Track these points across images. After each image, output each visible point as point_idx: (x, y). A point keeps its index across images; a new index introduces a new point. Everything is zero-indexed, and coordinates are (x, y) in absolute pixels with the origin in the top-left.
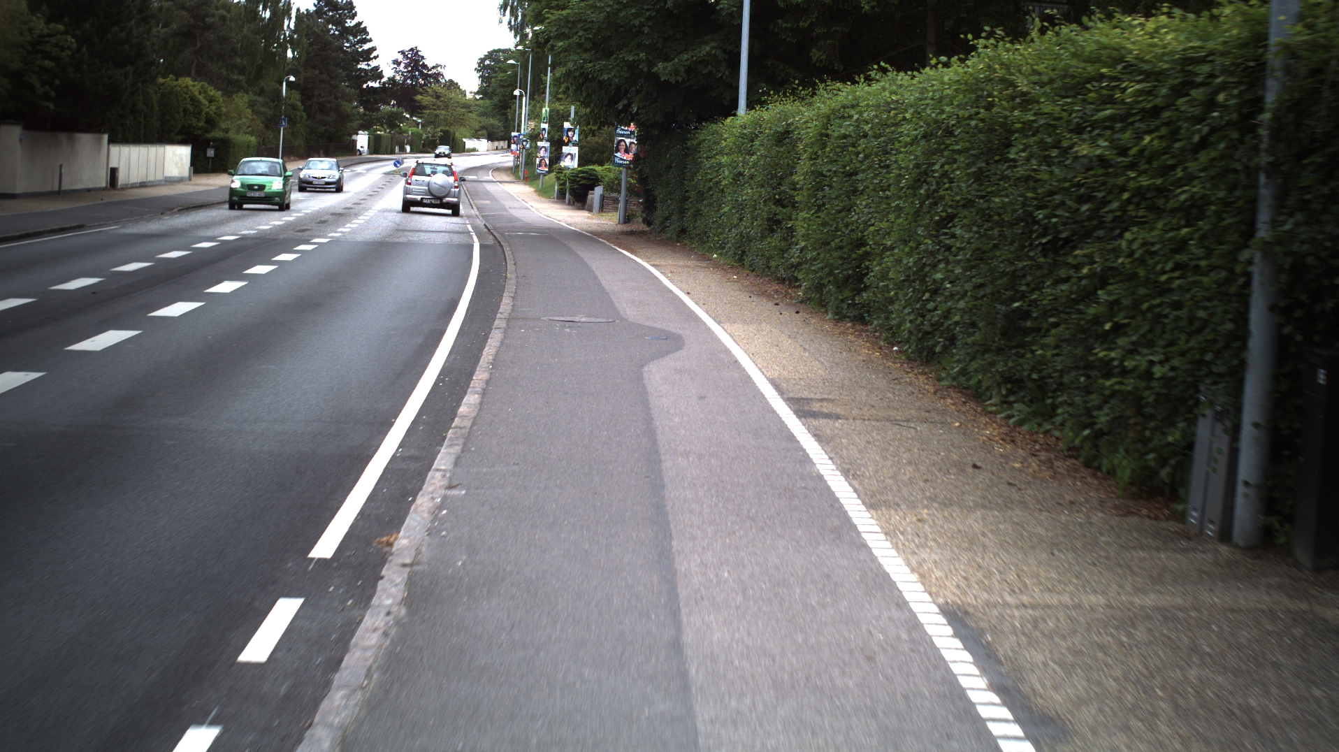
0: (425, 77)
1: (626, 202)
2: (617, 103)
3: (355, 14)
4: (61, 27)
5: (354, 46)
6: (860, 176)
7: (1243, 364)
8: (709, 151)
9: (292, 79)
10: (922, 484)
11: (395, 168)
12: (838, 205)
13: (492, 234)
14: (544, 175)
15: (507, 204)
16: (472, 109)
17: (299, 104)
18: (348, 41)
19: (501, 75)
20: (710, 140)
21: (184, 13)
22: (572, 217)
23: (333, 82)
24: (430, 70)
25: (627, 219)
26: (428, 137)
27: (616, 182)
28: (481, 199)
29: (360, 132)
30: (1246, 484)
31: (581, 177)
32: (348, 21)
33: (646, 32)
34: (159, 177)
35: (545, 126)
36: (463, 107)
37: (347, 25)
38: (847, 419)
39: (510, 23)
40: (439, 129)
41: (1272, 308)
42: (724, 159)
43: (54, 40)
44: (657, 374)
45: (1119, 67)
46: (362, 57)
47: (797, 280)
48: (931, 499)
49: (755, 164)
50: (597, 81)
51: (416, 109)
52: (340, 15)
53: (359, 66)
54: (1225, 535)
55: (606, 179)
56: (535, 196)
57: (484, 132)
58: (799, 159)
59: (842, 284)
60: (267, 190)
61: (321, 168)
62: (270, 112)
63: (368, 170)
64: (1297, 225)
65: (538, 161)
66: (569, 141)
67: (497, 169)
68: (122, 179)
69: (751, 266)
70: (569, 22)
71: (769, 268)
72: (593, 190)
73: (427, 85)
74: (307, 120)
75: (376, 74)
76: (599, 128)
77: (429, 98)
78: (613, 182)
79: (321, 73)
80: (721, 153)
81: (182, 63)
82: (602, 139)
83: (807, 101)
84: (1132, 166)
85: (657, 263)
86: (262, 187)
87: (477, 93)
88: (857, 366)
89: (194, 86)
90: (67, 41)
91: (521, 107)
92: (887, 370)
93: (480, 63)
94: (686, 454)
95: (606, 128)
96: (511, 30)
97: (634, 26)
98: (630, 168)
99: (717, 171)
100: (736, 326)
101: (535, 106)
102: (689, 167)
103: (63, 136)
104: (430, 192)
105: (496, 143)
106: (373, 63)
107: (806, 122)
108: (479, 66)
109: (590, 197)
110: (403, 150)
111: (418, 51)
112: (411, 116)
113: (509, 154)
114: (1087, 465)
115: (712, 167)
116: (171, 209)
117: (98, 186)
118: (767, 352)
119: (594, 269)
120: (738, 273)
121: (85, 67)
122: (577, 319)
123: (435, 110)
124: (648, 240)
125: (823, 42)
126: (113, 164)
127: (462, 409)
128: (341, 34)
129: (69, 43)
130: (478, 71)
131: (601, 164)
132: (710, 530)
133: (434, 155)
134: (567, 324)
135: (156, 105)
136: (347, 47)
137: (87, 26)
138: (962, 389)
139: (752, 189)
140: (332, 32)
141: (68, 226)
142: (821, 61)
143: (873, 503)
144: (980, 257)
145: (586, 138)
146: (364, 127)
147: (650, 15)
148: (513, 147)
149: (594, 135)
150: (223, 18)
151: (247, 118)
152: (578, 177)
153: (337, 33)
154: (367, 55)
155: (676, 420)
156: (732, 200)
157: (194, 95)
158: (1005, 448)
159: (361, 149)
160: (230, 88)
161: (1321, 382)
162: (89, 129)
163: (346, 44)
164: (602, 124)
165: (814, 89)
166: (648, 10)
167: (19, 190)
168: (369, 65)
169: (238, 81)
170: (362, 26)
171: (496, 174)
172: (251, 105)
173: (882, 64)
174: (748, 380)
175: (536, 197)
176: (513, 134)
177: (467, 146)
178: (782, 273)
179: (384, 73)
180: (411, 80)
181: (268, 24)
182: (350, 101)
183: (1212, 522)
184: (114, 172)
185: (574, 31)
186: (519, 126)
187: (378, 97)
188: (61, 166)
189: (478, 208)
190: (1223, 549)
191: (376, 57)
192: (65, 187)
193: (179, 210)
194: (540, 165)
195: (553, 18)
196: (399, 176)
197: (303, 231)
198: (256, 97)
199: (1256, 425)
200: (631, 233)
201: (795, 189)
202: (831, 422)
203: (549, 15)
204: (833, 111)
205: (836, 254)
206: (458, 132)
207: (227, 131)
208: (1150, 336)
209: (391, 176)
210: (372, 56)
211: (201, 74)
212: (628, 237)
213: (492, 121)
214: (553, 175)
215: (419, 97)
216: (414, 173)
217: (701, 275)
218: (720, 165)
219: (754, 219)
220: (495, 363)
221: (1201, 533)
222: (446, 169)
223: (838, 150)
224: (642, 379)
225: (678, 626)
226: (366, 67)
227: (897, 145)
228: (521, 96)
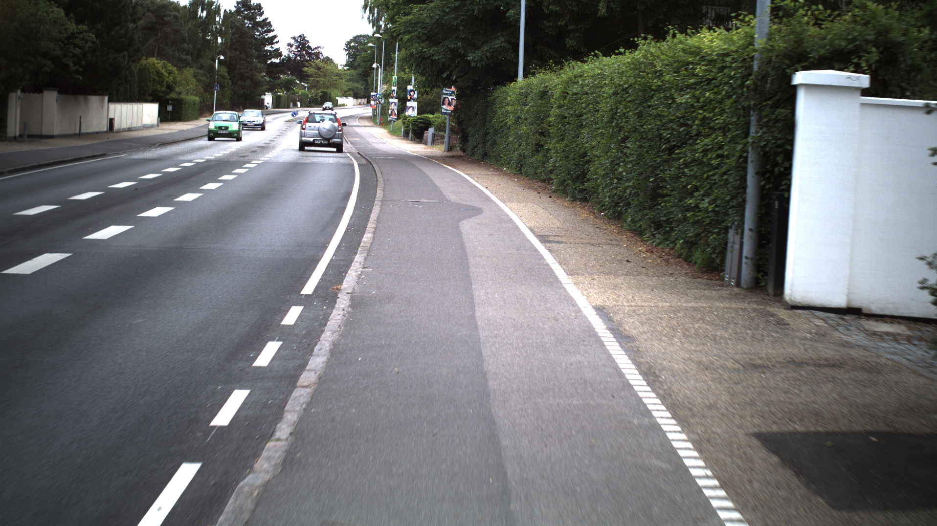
0: (310, 55)
1: (450, 138)
2: (443, 73)
3: (263, 13)
4: (85, 27)
5: (262, 34)
6: (584, 117)
7: (744, 201)
8: (501, 103)
9: (222, 57)
10: (598, 267)
11: (292, 118)
12: (573, 134)
13: (364, 158)
14: (394, 121)
15: (371, 140)
16: (342, 77)
17: (227, 74)
18: (258, 31)
19: (364, 53)
20: (501, 97)
21: (150, 14)
22: (414, 148)
23: (249, 60)
24: (313, 50)
25: (450, 149)
26: (312, 97)
27: (443, 125)
28: (353, 137)
29: (267, 93)
30: (746, 258)
31: (420, 122)
32: (258, 17)
33: (461, 29)
34: (139, 124)
35: (393, 88)
36: (336, 76)
37: (257, 20)
38: (567, 243)
39: (369, 18)
40: (320, 91)
41: (757, 173)
42: (509, 108)
43: (81, 36)
44: (466, 226)
45: (698, 58)
46: (268, 42)
47: (552, 179)
48: (601, 272)
49: (528, 111)
50: (430, 60)
51: (303, 77)
52: (252, 13)
53: (266, 48)
54: (738, 284)
55: (436, 123)
56: (388, 135)
57: (351, 92)
58: (552, 107)
59: (575, 181)
60: (230, 129)
61: (251, 115)
62: (208, 81)
63: (274, 119)
64: (764, 133)
65: (390, 112)
66: (411, 98)
67: (362, 118)
68: (116, 126)
69: (526, 173)
70: (412, 23)
71: (536, 174)
72: (428, 130)
73: (311, 61)
74: (232, 85)
75: (277, 53)
76: (431, 90)
77: (312, 70)
78: (441, 125)
79: (240, 53)
80: (508, 104)
81: (147, 48)
82: (433, 96)
83: (557, 73)
84: (701, 108)
85: (469, 173)
86: (227, 128)
87: (346, 65)
88: (578, 222)
89: (158, 63)
90: (89, 36)
91: (377, 75)
92: (595, 223)
93: (347, 45)
94: (481, 256)
95: (435, 89)
96: (369, 23)
97: (454, 26)
98: (452, 115)
99: (505, 116)
100: (513, 204)
101: (386, 74)
102: (488, 113)
103: (81, 98)
104: (320, 135)
105: (360, 100)
106: (275, 46)
107: (555, 86)
108: (347, 47)
109: (425, 135)
110: (295, 105)
111: (305, 37)
112: (300, 82)
113: (369, 108)
114: (686, 260)
115: (502, 114)
116: (154, 145)
117: (102, 130)
118: (529, 215)
119: (430, 176)
120: (518, 178)
121: (98, 53)
122: (421, 201)
123: (317, 77)
124: (464, 160)
125: (573, 35)
126: (111, 116)
127: (364, 239)
128: (253, 27)
129: (91, 38)
130: (346, 50)
131: (432, 113)
132: (491, 282)
133: (322, 109)
134: (416, 203)
135: (136, 76)
136: (257, 35)
137: (99, 27)
138: (632, 231)
139: (526, 126)
140: (247, 25)
141: (97, 154)
142: (573, 46)
143: (570, 273)
144: (640, 157)
145: (422, 96)
146: (269, 90)
147: (463, 18)
148: (372, 102)
149: (427, 94)
150: (176, 17)
151: (193, 84)
152: (417, 122)
153: (250, 25)
154: (271, 41)
155: (477, 243)
156: (515, 134)
157: (159, 70)
158: (647, 255)
159: (267, 105)
160: (181, 64)
161: (777, 207)
162: (95, 93)
163: (257, 33)
164: (433, 87)
165: (562, 66)
166: (462, 15)
167: (56, 133)
168: (272, 48)
169: (186, 60)
170: (268, 21)
171: (361, 121)
172: (195, 76)
173: (596, 52)
174: (517, 228)
175: (390, 136)
176: (372, 94)
177: (339, 103)
178: (544, 177)
179: (282, 53)
180: (300, 57)
181: (205, 21)
182: (260, 72)
183: (733, 278)
184: (111, 121)
185: (415, 29)
186: (376, 88)
187: (278, 69)
188: (80, 117)
189: (351, 143)
190: (736, 290)
191: (277, 42)
192: (83, 131)
193: (159, 145)
194: (391, 115)
195: (401, 21)
196: (295, 123)
197: (244, 157)
198: (198, 70)
199: (750, 230)
200: (453, 157)
201: (549, 126)
202: (558, 245)
203: (399, 20)
204: (570, 79)
205: (572, 162)
206: (333, 92)
207: (180, 93)
208: (709, 191)
209: (290, 123)
210: (274, 41)
211: (161, 55)
212: (451, 159)
213: (356, 85)
214: (400, 121)
215: (305, 69)
216: (307, 121)
217: (495, 179)
218: (507, 112)
219: (528, 144)
220: (378, 220)
221: (729, 285)
222: (332, 117)
223: (572, 101)
224: (459, 227)
225: (474, 311)
226: (271, 49)
227: (601, 98)
228: (378, 68)
